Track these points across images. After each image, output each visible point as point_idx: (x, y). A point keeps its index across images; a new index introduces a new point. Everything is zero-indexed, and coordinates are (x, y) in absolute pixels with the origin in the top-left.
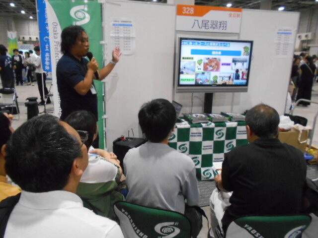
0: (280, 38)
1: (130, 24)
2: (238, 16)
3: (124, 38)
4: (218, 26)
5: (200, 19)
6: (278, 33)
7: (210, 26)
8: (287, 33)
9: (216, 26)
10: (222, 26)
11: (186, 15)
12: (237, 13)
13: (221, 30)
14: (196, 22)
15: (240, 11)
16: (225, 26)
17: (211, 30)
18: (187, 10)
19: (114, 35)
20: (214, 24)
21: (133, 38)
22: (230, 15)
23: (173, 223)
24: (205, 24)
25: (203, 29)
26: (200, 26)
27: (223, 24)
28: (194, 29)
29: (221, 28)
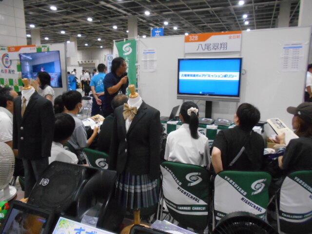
0: (288, 52)
1: (153, 51)
2: (238, 37)
3: (150, 61)
4: (219, 46)
5: (203, 43)
6: (284, 48)
7: (212, 48)
8: (297, 47)
9: (217, 47)
10: (223, 46)
11: (192, 41)
12: (236, 35)
13: (222, 50)
14: (200, 46)
15: (240, 33)
16: (225, 46)
17: (213, 51)
18: (192, 38)
19: (144, 60)
20: (216, 46)
21: (156, 60)
22: (230, 38)
23: (197, 173)
24: (208, 47)
25: (206, 51)
26: (204, 48)
27: (224, 45)
28: (198, 52)
29: (222, 49)
